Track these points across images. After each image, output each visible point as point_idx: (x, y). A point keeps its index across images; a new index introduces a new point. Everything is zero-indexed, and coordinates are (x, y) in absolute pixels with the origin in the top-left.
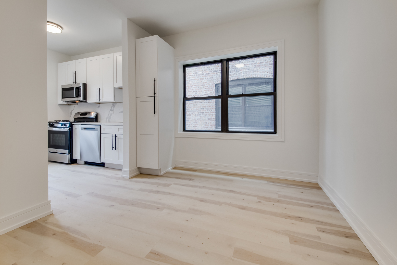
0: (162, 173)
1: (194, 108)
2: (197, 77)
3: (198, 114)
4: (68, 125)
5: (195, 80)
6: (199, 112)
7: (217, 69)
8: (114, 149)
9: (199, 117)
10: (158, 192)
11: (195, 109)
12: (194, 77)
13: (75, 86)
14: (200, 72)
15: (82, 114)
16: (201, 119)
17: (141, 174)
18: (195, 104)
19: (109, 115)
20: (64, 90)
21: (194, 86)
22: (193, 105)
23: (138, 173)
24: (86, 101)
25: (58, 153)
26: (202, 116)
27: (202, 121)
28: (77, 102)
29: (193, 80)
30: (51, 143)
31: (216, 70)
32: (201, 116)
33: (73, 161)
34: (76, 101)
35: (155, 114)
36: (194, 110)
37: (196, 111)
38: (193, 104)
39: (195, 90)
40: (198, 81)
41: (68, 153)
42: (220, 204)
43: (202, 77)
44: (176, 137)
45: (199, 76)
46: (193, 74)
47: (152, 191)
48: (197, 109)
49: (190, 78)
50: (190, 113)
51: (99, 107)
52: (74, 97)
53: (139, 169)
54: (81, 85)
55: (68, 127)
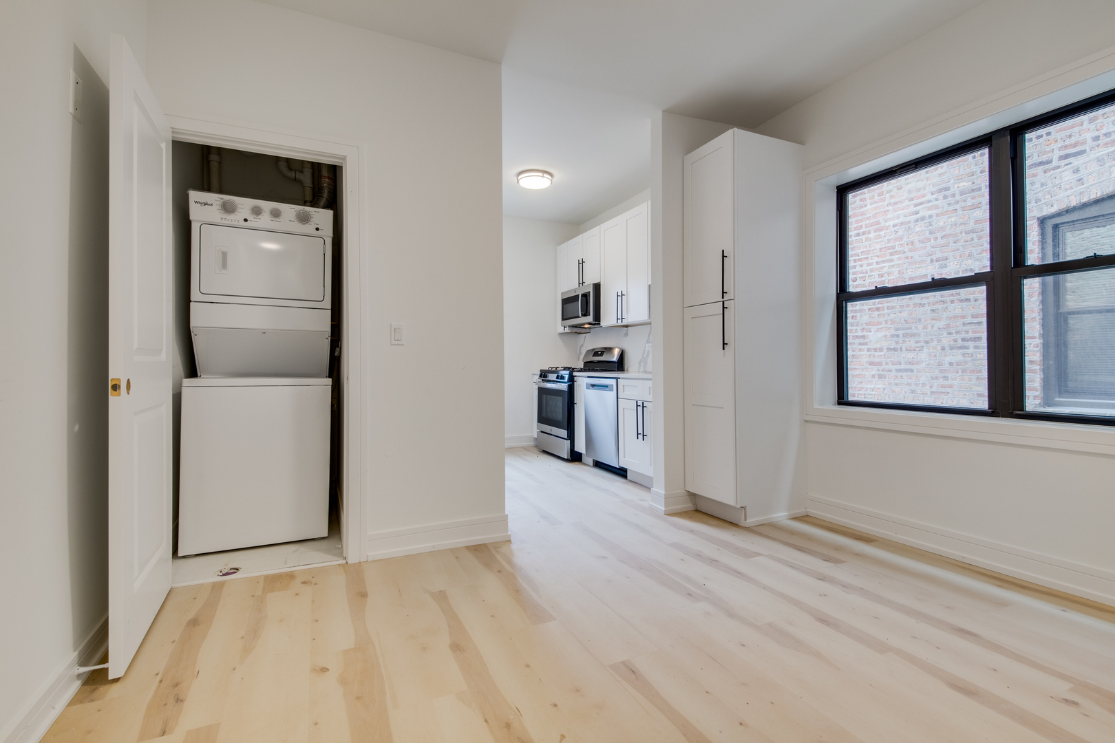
0: (751, 521)
1: (934, 322)
2: (949, 204)
3: (952, 343)
4: (567, 377)
5: (937, 215)
6: (959, 337)
7: (1049, 152)
8: (641, 436)
9: (960, 358)
10: (713, 562)
11: (941, 324)
12: (936, 207)
13: (580, 293)
14: (962, 184)
15: (597, 353)
16: (966, 363)
17: (697, 511)
18: (939, 306)
19: (644, 354)
20: (567, 302)
21: (936, 239)
22: (929, 312)
23: (688, 506)
24: (600, 324)
25: (551, 435)
26: (971, 350)
27: (972, 371)
28: (586, 326)
29: (930, 216)
30: (544, 415)
31: (1044, 158)
32: (966, 351)
33: (575, 457)
34: (584, 324)
35: (724, 349)
36: (935, 328)
37: (945, 334)
38: (930, 308)
39: (939, 255)
40: (953, 219)
41: (566, 438)
42: (882, 648)
43: (973, 198)
44: (806, 421)
45: (958, 197)
46: (929, 197)
47: (699, 556)
48: (948, 326)
49: (917, 213)
50: (917, 342)
51: (623, 335)
52: (578, 317)
53: (693, 496)
54: (591, 290)
55: (566, 380)
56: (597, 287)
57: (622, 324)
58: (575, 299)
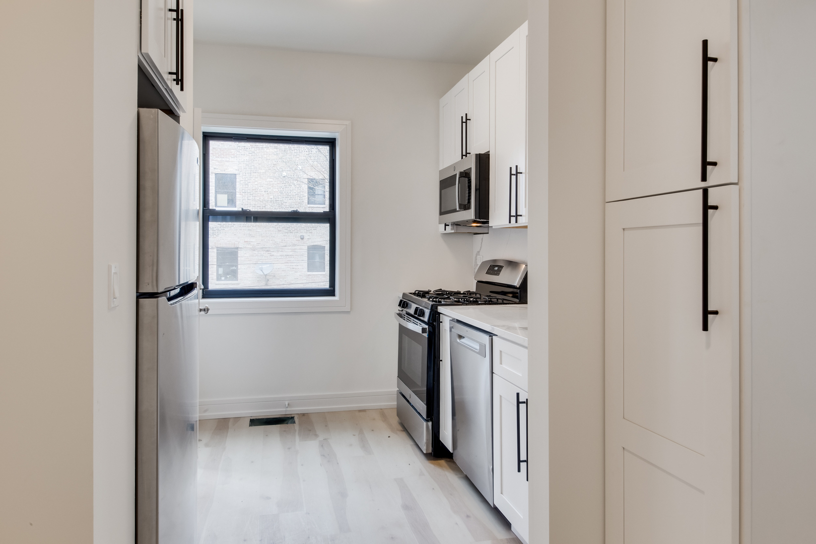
4: (427, 315)
8: (524, 467)
15: (491, 269)
20: (443, 186)
24: (488, 222)
25: (411, 404)
28: (474, 225)
30: (404, 367)
35: (705, 328)
41: (425, 417)
52: (455, 211)
54: (473, 164)
56: (483, 161)
57: (517, 225)
58: (453, 180)
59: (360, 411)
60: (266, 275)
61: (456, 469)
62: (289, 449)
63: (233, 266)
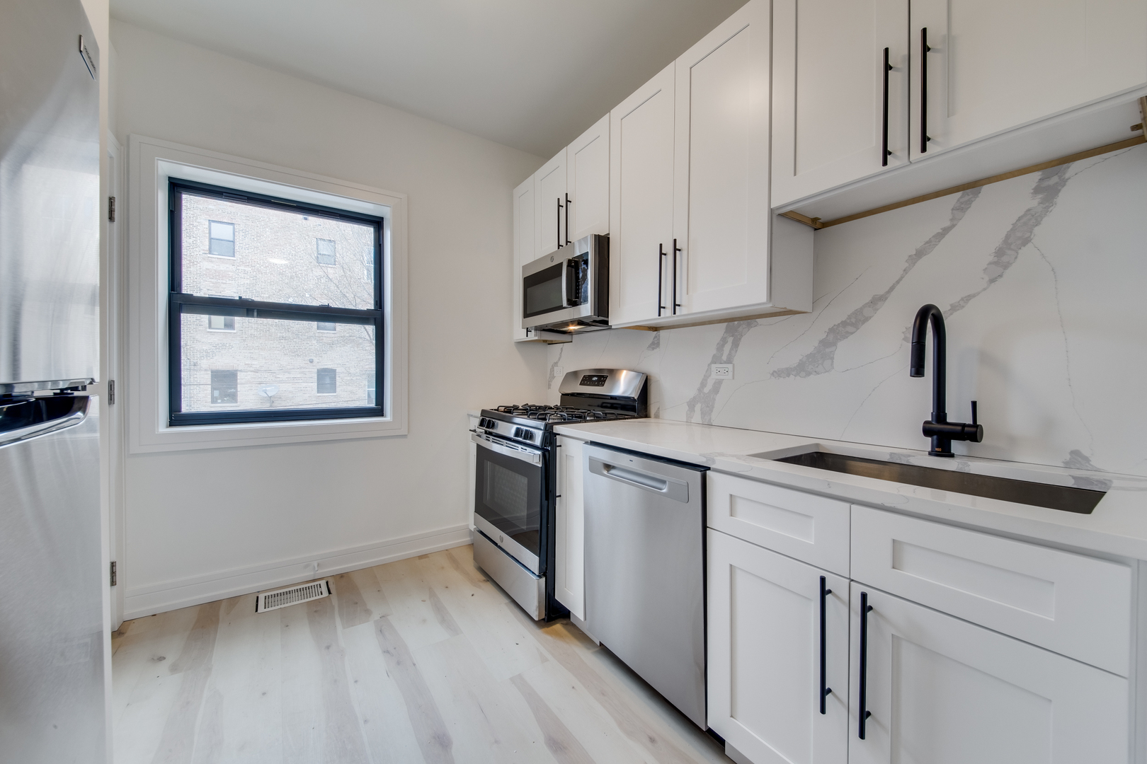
4: (538, 439)
13: (563, 259)
15: (587, 380)
19: (703, 384)
20: (530, 283)
24: (606, 323)
25: (504, 550)
28: (572, 328)
30: (489, 502)
34: (566, 324)
41: (537, 568)
51: (655, 345)
52: (561, 308)
54: (588, 248)
55: (538, 441)
56: (602, 244)
57: (675, 319)
58: (554, 272)
59: (421, 557)
60: (271, 397)
61: (582, 636)
62: (328, 647)
63: (231, 388)
